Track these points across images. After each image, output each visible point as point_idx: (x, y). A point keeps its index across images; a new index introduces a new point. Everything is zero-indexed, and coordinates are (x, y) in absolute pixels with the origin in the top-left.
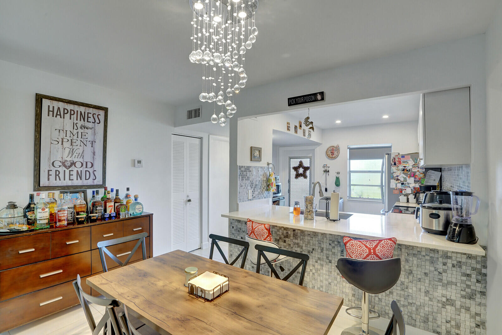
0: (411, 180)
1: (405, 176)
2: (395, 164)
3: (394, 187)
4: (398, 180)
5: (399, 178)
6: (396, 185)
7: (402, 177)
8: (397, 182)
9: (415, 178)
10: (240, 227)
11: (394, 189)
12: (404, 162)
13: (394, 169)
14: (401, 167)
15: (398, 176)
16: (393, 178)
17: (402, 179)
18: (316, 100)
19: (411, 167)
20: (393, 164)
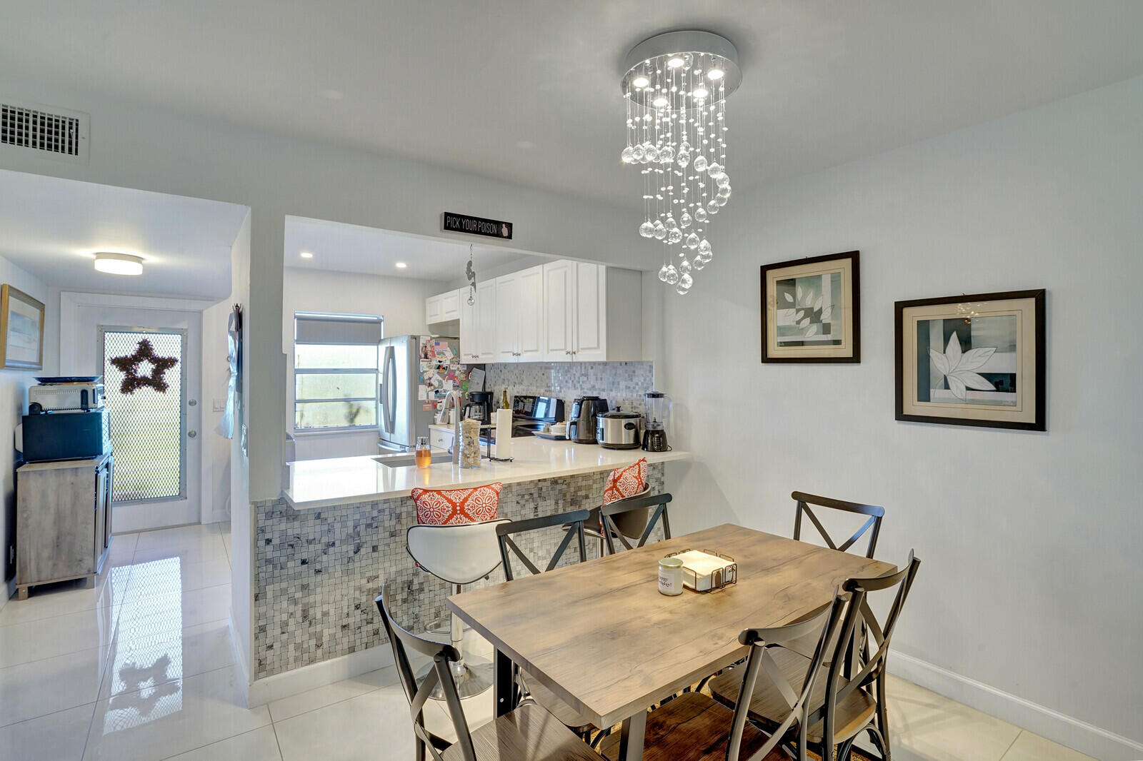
0: (448, 385)
1: (440, 379)
2: (426, 357)
3: (424, 398)
4: (430, 385)
5: (432, 381)
6: (428, 394)
7: (436, 378)
8: (430, 389)
9: (454, 381)
10: (297, 531)
11: (424, 402)
12: (439, 354)
13: (424, 365)
14: (435, 363)
15: (430, 379)
16: (423, 382)
17: (436, 384)
18: (499, 235)
19: (448, 362)
20: (423, 356)
